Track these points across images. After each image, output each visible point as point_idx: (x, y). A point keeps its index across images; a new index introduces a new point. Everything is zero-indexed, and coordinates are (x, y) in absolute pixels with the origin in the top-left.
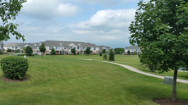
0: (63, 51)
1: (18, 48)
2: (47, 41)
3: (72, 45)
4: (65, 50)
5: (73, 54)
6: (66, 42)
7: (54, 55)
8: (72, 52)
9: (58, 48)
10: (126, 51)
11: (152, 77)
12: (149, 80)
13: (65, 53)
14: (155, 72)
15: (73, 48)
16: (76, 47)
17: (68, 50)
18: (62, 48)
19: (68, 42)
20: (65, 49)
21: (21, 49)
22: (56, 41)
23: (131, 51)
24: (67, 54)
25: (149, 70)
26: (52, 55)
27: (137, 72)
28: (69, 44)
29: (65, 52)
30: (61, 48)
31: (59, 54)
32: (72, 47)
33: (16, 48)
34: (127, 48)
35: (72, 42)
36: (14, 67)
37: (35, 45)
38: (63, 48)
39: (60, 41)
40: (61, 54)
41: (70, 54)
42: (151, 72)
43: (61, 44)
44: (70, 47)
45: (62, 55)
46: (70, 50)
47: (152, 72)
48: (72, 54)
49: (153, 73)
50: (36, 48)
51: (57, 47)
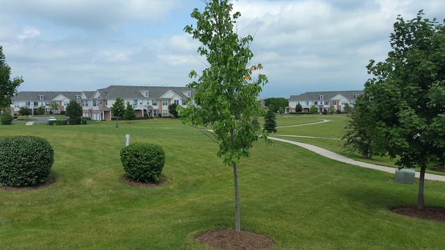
0: (151, 111)
1: (40, 104)
2: (112, 87)
3: (169, 95)
4: (155, 107)
5: (172, 115)
6: (155, 87)
7: (131, 121)
8: (171, 112)
9: (139, 103)
10: (293, 105)
11: (371, 170)
12: (367, 176)
13: (155, 114)
14: (372, 159)
15: (172, 102)
16: (179, 99)
17: (161, 107)
18: (148, 103)
19: (161, 87)
20: (155, 104)
21: (47, 107)
22: (132, 87)
23: (304, 105)
24: (160, 115)
25: (360, 155)
26: (129, 121)
27: (338, 160)
28: (163, 93)
29: (155, 111)
30: (145, 103)
31: (141, 118)
32: (170, 100)
33: (36, 104)
34: (293, 98)
35: (170, 88)
36: (147, 162)
37: (84, 97)
38: (151, 104)
39: (141, 87)
40: (146, 117)
41: (166, 117)
42: (365, 158)
43: (144, 94)
44: (166, 99)
45: (148, 118)
46: (165, 108)
47: (367, 158)
48: (170, 117)
49: (368, 161)
50: (87, 105)
51: (136, 101)
